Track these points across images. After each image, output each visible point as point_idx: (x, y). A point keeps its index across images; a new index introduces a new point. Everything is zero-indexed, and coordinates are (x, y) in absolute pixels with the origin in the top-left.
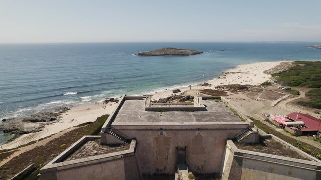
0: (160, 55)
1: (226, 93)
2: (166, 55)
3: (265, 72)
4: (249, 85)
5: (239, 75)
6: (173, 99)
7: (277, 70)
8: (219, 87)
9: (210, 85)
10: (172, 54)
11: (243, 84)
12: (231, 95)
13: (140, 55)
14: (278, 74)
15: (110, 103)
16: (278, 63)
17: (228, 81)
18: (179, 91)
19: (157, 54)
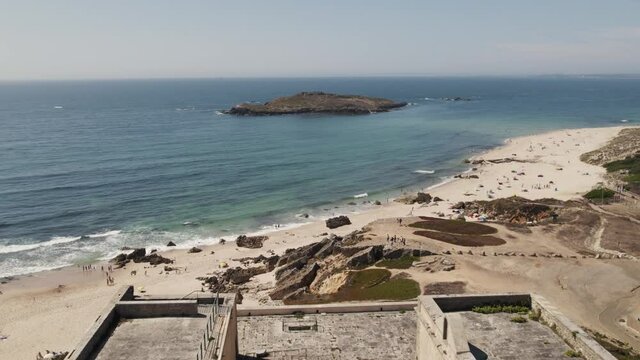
0: (292, 113)
1: (494, 230)
2: (307, 111)
3: (585, 158)
4: (553, 201)
5: (514, 166)
6: (327, 254)
7: (618, 152)
8: (462, 206)
9: (437, 199)
10: (323, 108)
11: (533, 196)
12: (510, 237)
13: (235, 112)
14: (623, 162)
15: (132, 265)
16: (614, 132)
17: (487, 188)
18: (345, 221)
19: (282, 110)
